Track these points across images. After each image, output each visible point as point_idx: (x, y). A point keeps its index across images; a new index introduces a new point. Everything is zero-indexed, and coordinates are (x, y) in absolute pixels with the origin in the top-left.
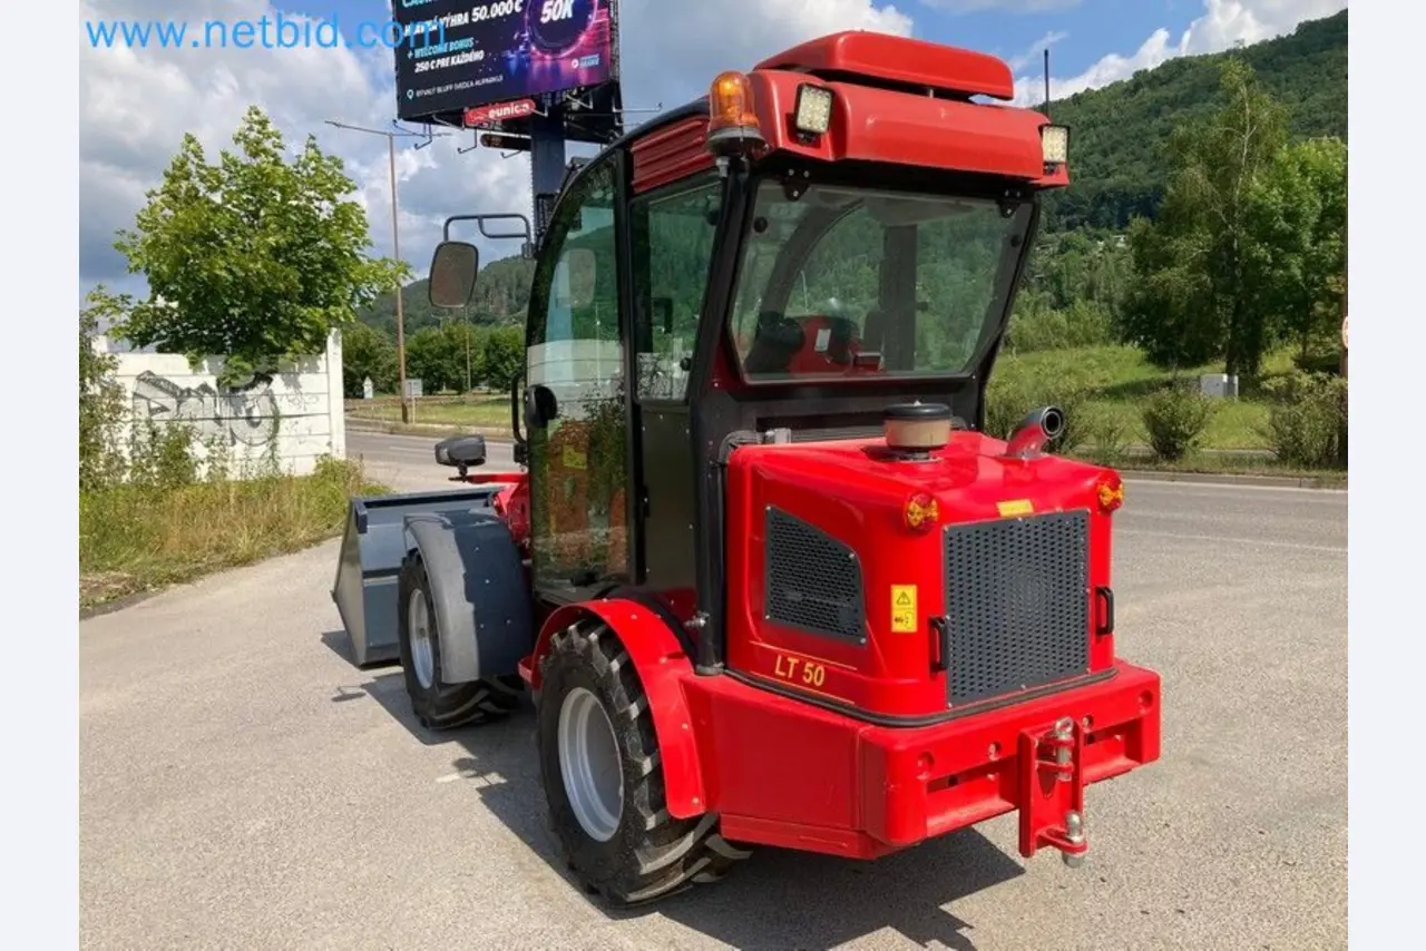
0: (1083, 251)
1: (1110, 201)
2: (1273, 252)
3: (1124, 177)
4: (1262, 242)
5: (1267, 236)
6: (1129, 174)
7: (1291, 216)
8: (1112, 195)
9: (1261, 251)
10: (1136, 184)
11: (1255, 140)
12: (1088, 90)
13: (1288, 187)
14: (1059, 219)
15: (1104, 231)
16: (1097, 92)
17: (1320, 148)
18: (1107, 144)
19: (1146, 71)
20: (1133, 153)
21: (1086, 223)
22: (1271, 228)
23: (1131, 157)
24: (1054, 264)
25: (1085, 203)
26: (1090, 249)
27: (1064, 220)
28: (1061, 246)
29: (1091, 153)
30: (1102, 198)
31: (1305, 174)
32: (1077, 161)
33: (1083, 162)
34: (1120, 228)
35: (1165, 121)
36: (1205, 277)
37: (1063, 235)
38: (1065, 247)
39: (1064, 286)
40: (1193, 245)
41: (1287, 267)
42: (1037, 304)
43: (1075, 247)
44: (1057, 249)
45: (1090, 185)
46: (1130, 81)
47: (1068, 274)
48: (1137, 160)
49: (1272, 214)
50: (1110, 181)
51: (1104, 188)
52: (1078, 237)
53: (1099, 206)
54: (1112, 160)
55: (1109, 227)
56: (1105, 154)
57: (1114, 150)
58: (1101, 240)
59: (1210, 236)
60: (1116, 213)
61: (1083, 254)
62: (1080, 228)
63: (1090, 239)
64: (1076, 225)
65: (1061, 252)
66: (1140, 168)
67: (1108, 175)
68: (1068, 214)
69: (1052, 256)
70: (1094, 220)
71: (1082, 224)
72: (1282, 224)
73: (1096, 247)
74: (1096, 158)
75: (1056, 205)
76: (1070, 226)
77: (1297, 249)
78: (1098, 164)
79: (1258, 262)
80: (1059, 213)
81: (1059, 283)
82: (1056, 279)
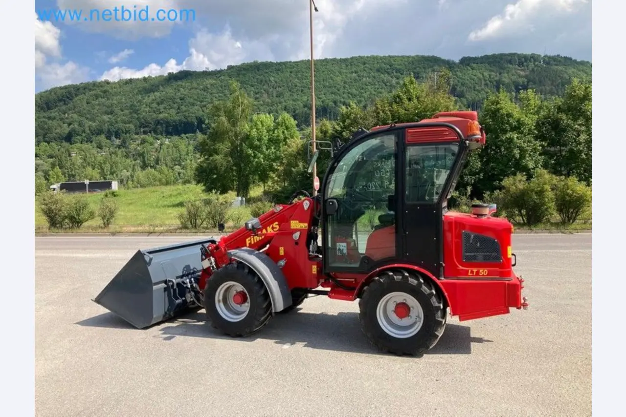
0: (151, 144)
1: (162, 124)
2: (254, 153)
3: (166, 115)
4: (251, 148)
5: (252, 146)
6: (168, 114)
7: (259, 140)
8: (162, 121)
9: (250, 152)
10: (172, 118)
11: (243, 111)
12: (149, 77)
13: (258, 129)
14: (140, 130)
15: (159, 136)
16: (154, 78)
17: (266, 117)
18: (159, 100)
19: (173, 73)
20: (170, 105)
21: (152, 132)
22: (253, 143)
23: (169, 107)
24: (139, 148)
25: (150, 123)
26: (154, 143)
27: (142, 130)
28: (142, 140)
29: (153, 103)
30: (158, 122)
31: (263, 125)
32: (146, 105)
33: (149, 106)
34: (166, 136)
35: (182, 94)
36: (230, 159)
37: (142, 136)
38: (143, 142)
39: (146, 158)
40: (224, 147)
41: (258, 158)
42: (134, 165)
43: (148, 142)
44: (140, 142)
45: (153, 117)
46: (167, 76)
47: (148, 154)
48: (172, 108)
49: (253, 139)
50: (161, 116)
51: (159, 118)
52: (149, 138)
53: (157, 125)
54: (161, 107)
55: (162, 135)
56: (158, 104)
57: (162, 103)
58: (159, 140)
59: (230, 144)
60: (164, 129)
61: (151, 145)
62: (149, 134)
63: (154, 139)
64: (148, 133)
65: (142, 143)
66: (173, 112)
67: (160, 113)
68: (144, 127)
69: (138, 145)
70: (155, 132)
71: (150, 132)
72: (257, 143)
73: (157, 143)
74: (154, 105)
75: (138, 123)
76: (145, 133)
77: (262, 153)
78: (156, 108)
79: (250, 155)
80: (140, 127)
81: (144, 158)
82: (142, 155)
